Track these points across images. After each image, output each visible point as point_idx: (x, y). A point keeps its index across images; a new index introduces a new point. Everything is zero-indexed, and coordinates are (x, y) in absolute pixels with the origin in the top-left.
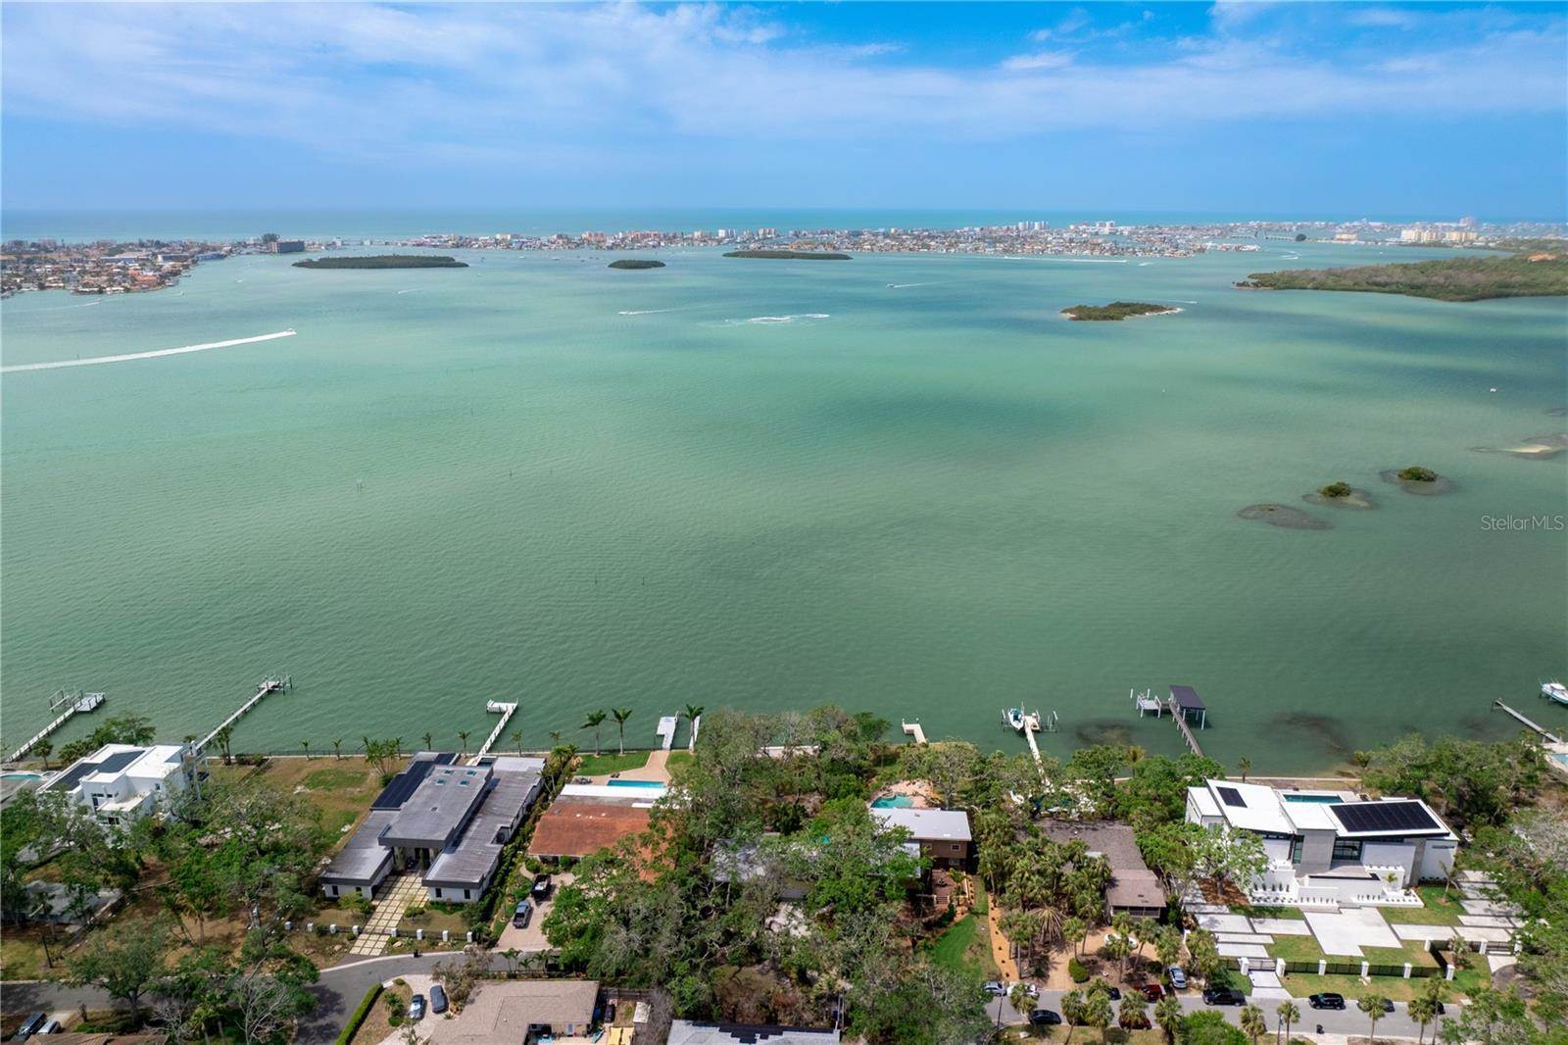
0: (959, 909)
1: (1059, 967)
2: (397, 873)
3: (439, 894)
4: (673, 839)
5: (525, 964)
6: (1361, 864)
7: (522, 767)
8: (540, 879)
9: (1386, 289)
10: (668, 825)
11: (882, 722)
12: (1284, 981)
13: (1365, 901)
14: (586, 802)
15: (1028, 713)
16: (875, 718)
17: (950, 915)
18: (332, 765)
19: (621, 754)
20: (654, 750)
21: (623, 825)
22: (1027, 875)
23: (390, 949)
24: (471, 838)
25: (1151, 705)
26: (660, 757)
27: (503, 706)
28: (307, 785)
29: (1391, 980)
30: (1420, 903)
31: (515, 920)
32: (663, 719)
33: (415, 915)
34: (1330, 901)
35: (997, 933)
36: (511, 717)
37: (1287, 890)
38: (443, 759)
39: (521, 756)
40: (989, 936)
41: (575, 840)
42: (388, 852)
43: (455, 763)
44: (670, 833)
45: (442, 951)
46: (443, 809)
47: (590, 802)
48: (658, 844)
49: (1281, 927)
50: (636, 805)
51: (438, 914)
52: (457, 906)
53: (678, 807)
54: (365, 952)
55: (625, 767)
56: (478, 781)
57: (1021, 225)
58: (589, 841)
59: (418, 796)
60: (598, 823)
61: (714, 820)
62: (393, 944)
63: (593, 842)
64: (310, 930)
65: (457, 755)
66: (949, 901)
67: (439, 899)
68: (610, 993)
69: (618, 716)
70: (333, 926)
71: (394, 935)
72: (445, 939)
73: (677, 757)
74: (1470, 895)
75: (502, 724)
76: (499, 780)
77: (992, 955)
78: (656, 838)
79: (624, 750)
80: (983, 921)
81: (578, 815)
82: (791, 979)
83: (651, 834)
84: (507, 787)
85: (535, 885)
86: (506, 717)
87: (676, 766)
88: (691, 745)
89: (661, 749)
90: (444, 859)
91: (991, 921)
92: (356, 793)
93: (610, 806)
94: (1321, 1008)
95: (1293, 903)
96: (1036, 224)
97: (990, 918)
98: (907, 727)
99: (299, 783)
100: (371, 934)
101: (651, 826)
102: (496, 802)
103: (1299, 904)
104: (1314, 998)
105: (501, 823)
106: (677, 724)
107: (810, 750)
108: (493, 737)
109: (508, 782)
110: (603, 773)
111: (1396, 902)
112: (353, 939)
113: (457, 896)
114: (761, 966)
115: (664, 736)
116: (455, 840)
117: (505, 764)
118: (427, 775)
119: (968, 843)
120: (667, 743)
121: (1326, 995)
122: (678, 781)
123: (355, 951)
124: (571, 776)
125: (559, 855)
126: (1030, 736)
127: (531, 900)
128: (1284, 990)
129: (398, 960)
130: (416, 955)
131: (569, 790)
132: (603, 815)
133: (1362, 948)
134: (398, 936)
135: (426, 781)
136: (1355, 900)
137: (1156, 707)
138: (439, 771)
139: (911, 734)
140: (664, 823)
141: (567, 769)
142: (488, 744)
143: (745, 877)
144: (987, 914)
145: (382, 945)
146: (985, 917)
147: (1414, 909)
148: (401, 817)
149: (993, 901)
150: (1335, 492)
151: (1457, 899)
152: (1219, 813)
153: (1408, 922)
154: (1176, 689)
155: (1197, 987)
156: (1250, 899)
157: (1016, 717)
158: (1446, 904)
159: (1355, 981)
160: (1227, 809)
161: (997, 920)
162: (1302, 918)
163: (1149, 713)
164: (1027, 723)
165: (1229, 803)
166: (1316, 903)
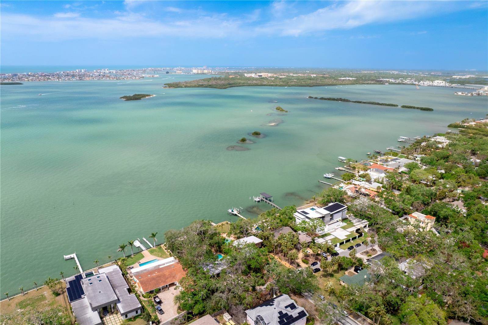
1: (300, 263)
3: (127, 316)
6: (333, 219)
7: (110, 269)
9: (203, 86)
12: (340, 247)
13: (338, 227)
15: (234, 209)
19: (132, 256)
20: (142, 251)
22: (285, 243)
24: (120, 296)
25: (257, 199)
26: (146, 253)
29: (356, 240)
30: (346, 224)
32: (134, 242)
34: (333, 229)
37: (324, 230)
38: (79, 278)
40: (280, 262)
42: (97, 312)
46: (103, 291)
49: (329, 238)
50: (161, 267)
51: (130, 323)
57: (77, 70)
58: (160, 281)
59: (87, 291)
60: (159, 275)
63: (162, 281)
67: (127, 318)
73: (151, 251)
74: (351, 220)
75: (77, 261)
81: (149, 276)
82: (250, 291)
84: (113, 277)
85: (155, 300)
90: (120, 305)
94: (351, 250)
95: (327, 232)
96: (82, 70)
102: (115, 283)
103: (328, 232)
104: (349, 248)
109: (111, 276)
111: (342, 225)
113: (134, 314)
115: (140, 247)
118: (81, 284)
119: (262, 242)
120: (143, 248)
121: (350, 247)
125: (154, 289)
126: (239, 215)
128: (342, 249)
132: (156, 273)
133: (345, 236)
135: (84, 286)
136: (336, 227)
146: (275, 259)
147: (346, 226)
148: (90, 299)
149: (273, 255)
150: (243, 140)
151: (350, 221)
152: (305, 217)
153: (347, 228)
154: (262, 194)
155: (329, 255)
156: (319, 234)
157: (232, 211)
158: (350, 223)
159: (350, 243)
160: (307, 215)
161: (278, 258)
162: (331, 234)
163: (259, 201)
164: (235, 212)
165: (306, 214)
166: (331, 231)
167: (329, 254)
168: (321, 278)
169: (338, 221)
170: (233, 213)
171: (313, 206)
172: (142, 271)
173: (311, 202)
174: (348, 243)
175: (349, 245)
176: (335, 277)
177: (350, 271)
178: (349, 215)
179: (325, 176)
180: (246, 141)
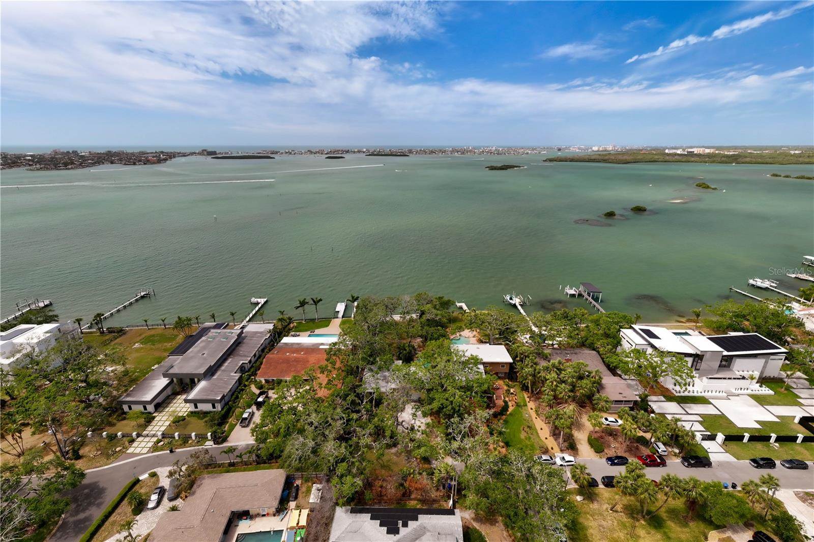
0: (510, 404)
1: (582, 442)
2: (175, 394)
3: (196, 407)
4: (340, 368)
5: (240, 456)
6: (730, 370)
7: (262, 328)
8: (261, 394)
10: (337, 359)
11: (449, 301)
12: (724, 447)
13: (740, 392)
14: (294, 346)
15: (516, 297)
16: (446, 299)
17: (506, 407)
18: (160, 332)
19: (316, 321)
20: (334, 318)
21: (312, 359)
22: (555, 383)
23: (155, 448)
24: (223, 371)
25: (572, 292)
26: (336, 322)
27: (259, 300)
28: (142, 343)
29: (790, 445)
30: (772, 393)
31: (241, 423)
32: (339, 304)
33: (178, 422)
34: (721, 392)
35: (536, 418)
36: (262, 306)
37: (693, 386)
38: (218, 326)
39: (264, 323)
40: (532, 420)
41: (285, 369)
42: (169, 381)
43: (224, 328)
44: (338, 365)
45: (190, 447)
46: (207, 354)
47: (296, 346)
48: (330, 372)
49: (701, 409)
50: (321, 347)
51: (194, 420)
52: (206, 413)
53: (343, 348)
54: (138, 451)
55: (318, 327)
56: (234, 337)
58: (292, 369)
59: (195, 347)
60: (299, 358)
61: (364, 356)
62: (158, 443)
63: (295, 370)
64: (105, 437)
65: (226, 324)
66: (503, 398)
67: (196, 410)
68: (296, 476)
69: (314, 301)
70: (119, 434)
71: (160, 437)
72: (194, 438)
73: (345, 322)
74: (794, 387)
75: (257, 308)
76: (247, 336)
77: (538, 434)
78: (329, 368)
79: (318, 319)
80: (525, 410)
81: (288, 354)
83: (327, 366)
84: (251, 340)
85: (258, 398)
86: (260, 305)
87: (345, 326)
88: (353, 316)
89: (337, 318)
90: (203, 384)
91: (530, 411)
92: (168, 346)
93: (307, 348)
94: (761, 468)
95: (699, 394)
97: (529, 409)
98: (458, 305)
99: (137, 342)
100: (145, 437)
101: (327, 360)
102: (242, 349)
103: (703, 394)
104: (755, 461)
105: (243, 360)
106: (346, 306)
107: (414, 316)
108: (251, 315)
109: (251, 337)
110: (306, 331)
111: (757, 392)
112: (133, 441)
113: (207, 407)
114: (396, 449)
115: (339, 312)
116: (211, 372)
117: (252, 328)
118: (204, 335)
119: (510, 364)
120: (341, 315)
121: (763, 459)
122: (345, 333)
123: (130, 451)
124: (289, 333)
125: (275, 379)
126: (519, 307)
127: (254, 408)
128: (728, 454)
129: (157, 456)
130: (171, 451)
131: (285, 340)
132: (302, 353)
133: (758, 422)
134: (163, 438)
135: (203, 338)
136: (734, 391)
137: (574, 293)
138: (213, 332)
139: (461, 308)
140: (334, 358)
141: (286, 329)
142: (248, 319)
143: (383, 390)
144: (526, 405)
145: (150, 445)
146: (526, 407)
147: (770, 396)
148: (182, 359)
149: (528, 397)
150: (610, 215)
151: (788, 388)
152: (646, 343)
153: (772, 404)
154: (584, 284)
155: (675, 455)
156: (675, 393)
157: (511, 299)
158: (786, 392)
159: (768, 446)
160: (653, 341)
161: (534, 410)
162: (711, 403)
163: (573, 296)
164: (516, 301)
165: (650, 337)
166: (714, 394)
167: (677, 451)
168: (617, 511)
169: (744, 378)
170: (511, 301)
171: (691, 329)
172: (293, 344)
173: (689, 321)
174: (759, 446)
175: (760, 451)
176: (665, 533)
177: (729, 538)
178: (789, 373)
179: (751, 282)
180: (615, 215)
